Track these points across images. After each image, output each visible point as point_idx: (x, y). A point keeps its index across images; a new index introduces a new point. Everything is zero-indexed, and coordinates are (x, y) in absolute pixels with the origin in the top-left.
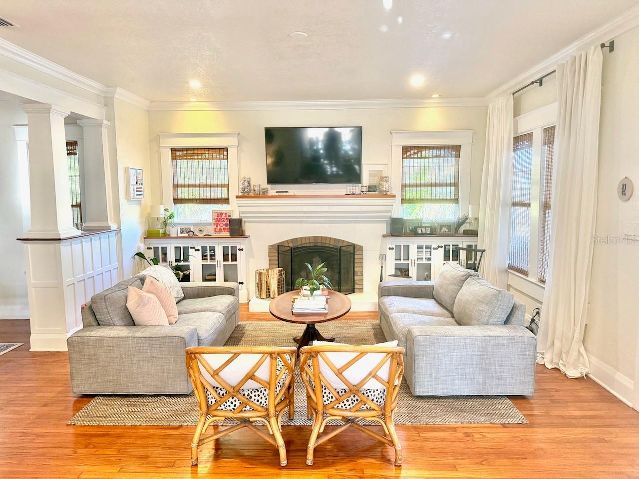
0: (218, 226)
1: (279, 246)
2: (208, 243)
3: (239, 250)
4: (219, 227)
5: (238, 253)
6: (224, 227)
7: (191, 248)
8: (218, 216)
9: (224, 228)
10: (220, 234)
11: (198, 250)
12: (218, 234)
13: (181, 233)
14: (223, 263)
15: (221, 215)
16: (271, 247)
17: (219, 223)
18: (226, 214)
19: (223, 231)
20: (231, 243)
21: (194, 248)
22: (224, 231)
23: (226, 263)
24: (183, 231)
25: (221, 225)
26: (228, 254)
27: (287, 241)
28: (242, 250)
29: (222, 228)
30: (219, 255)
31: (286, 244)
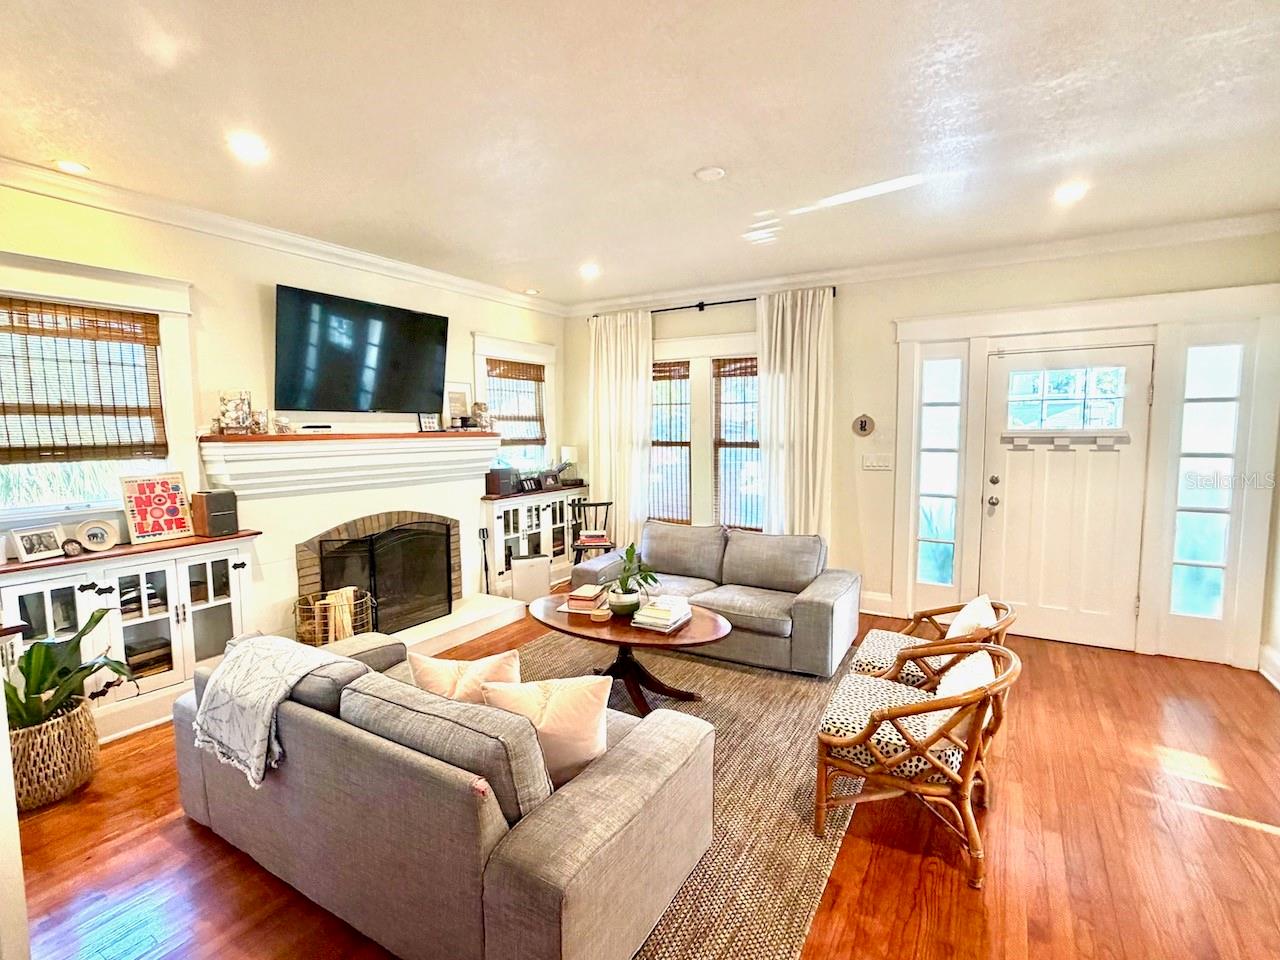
0: (148, 516)
1: (323, 542)
2: (140, 566)
3: (236, 566)
4: (150, 520)
5: (233, 573)
6: (166, 517)
7: (83, 588)
8: (142, 491)
9: (165, 521)
10: (158, 538)
11: (110, 590)
12: (152, 539)
13: (30, 551)
14: (191, 609)
15: (152, 486)
16: (301, 549)
17: (149, 509)
18: (164, 484)
19: (165, 527)
20: (208, 553)
21: (93, 586)
22: (170, 528)
23: (203, 606)
24: (33, 546)
25: (157, 513)
26: (206, 583)
27: (337, 529)
28: (243, 565)
29: (162, 522)
30: (179, 590)
31: (335, 537)
